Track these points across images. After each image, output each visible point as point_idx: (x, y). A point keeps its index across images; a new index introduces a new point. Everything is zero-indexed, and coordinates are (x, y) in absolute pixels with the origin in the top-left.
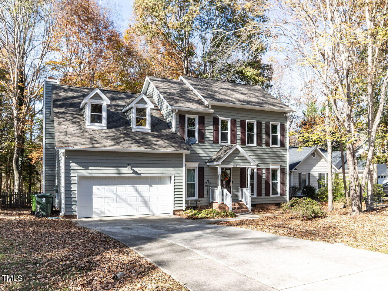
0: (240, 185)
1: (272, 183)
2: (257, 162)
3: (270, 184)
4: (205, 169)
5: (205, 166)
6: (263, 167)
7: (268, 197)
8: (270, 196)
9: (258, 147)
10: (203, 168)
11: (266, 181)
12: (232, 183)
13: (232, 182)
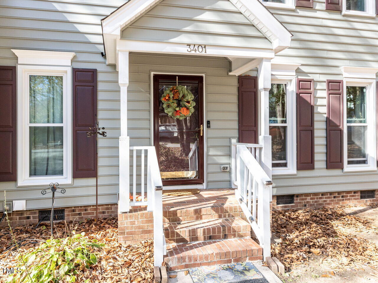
0: (236, 133)
1: (349, 128)
2: (298, 62)
3: (341, 131)
4: (100, 77)
5: (99, 68)
6: (316, 78)
7: (337, 172)
8: (342, 168)
9: (301, 12)
10: (94, 73)
11: (328, 121)
12: (208, 126)
13: (208, 122)
